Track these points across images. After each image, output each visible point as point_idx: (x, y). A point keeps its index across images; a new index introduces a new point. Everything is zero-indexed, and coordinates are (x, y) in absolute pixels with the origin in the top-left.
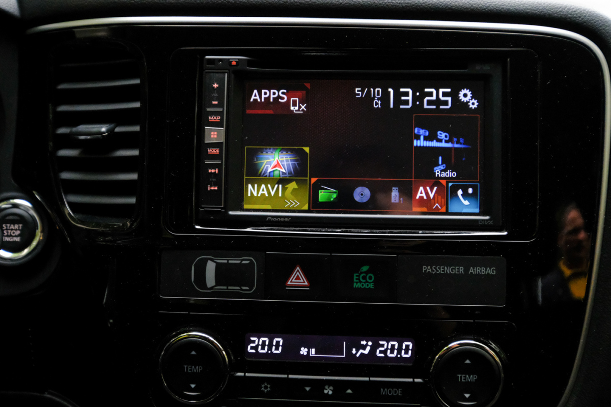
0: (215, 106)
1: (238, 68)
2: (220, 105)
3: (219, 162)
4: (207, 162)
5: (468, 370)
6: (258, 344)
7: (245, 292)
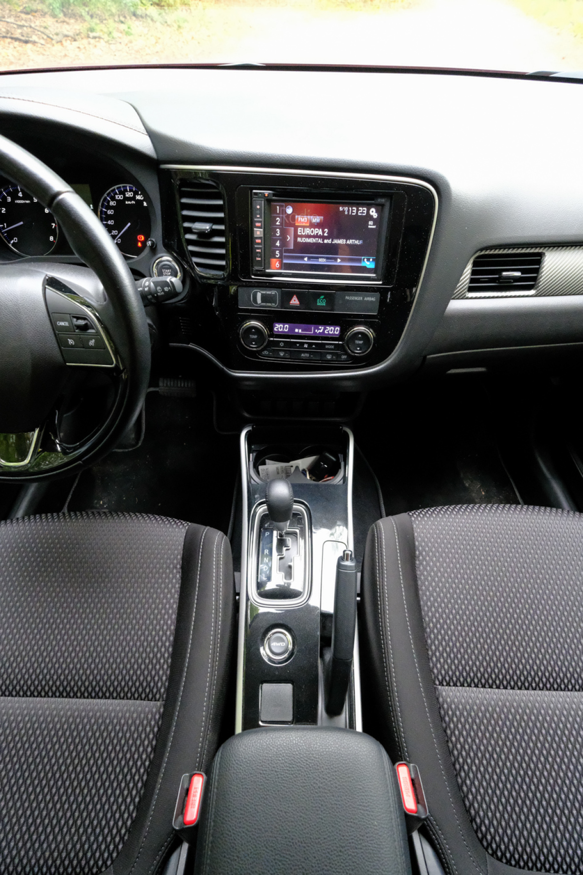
0: (258, 218)
1: (269, 198)
2: (261, 217)
3: (261, 246)
4: (256, 246)
5: (360, 339)
6: (279, 327)
7: (274, 306)
